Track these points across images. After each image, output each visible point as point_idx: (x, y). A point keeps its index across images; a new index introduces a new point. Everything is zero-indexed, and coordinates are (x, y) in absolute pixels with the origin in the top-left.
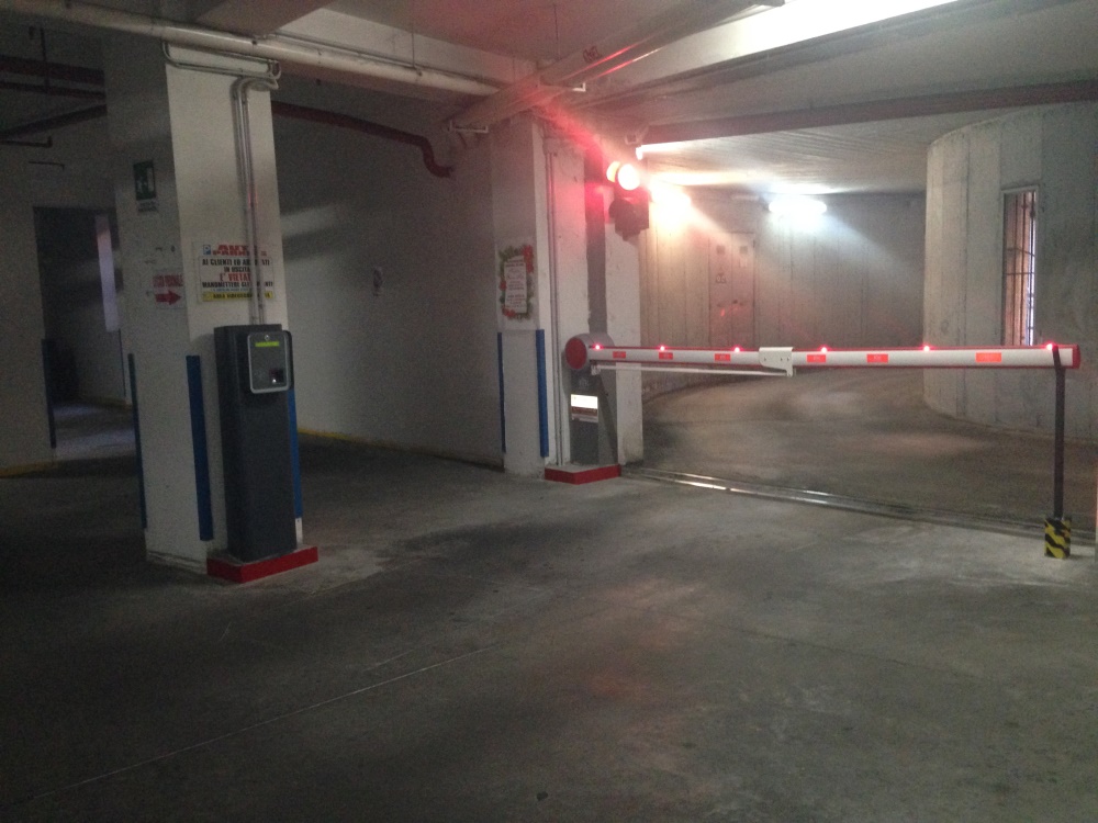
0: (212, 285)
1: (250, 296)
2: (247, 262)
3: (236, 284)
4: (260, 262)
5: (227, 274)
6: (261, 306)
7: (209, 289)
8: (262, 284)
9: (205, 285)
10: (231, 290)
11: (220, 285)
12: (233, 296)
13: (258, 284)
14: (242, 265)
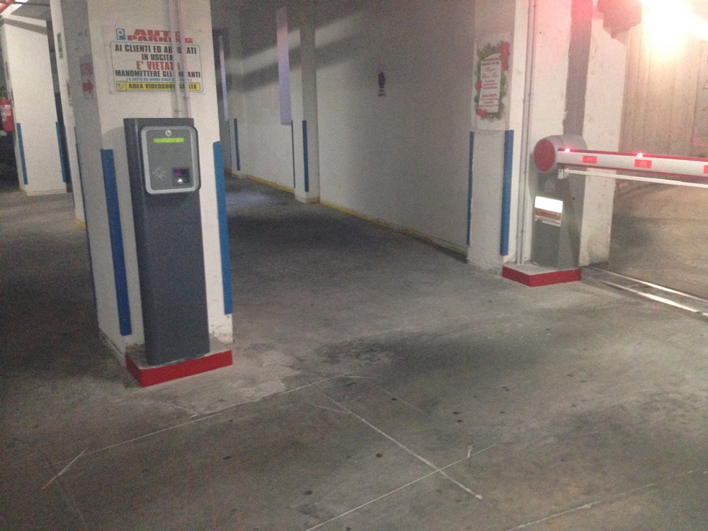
0: (128, 73)
2: (169, 50)
3: (156, 74)
4: (184, 50)
5: (145, 61)
7: (124, 78)
8: (186, 75)
9: (118, 73)
10: (149, 79)
11: (137, 73)
12: (153, 86)
13: (181, 74)
14: (163, 53)
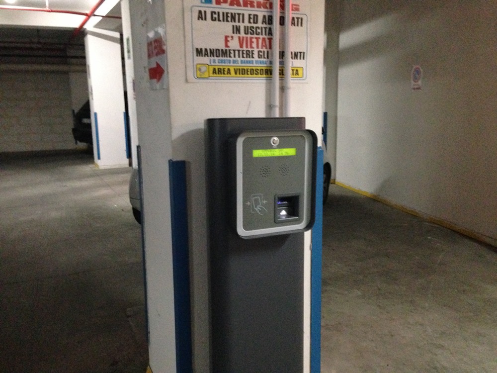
0: (213, 53)
1: (269, 72)
2: (269, 20)
3: (249, 54)
4: (288, 21)
5: (236, 36)
6: (283, 89)
7: (206, 60)
8: (288, 55)
9: (199, 52)
10: (239, 62)
11: (225, 53)
12: (243, 72)
13: (282, 54)
14: (260, 24)
